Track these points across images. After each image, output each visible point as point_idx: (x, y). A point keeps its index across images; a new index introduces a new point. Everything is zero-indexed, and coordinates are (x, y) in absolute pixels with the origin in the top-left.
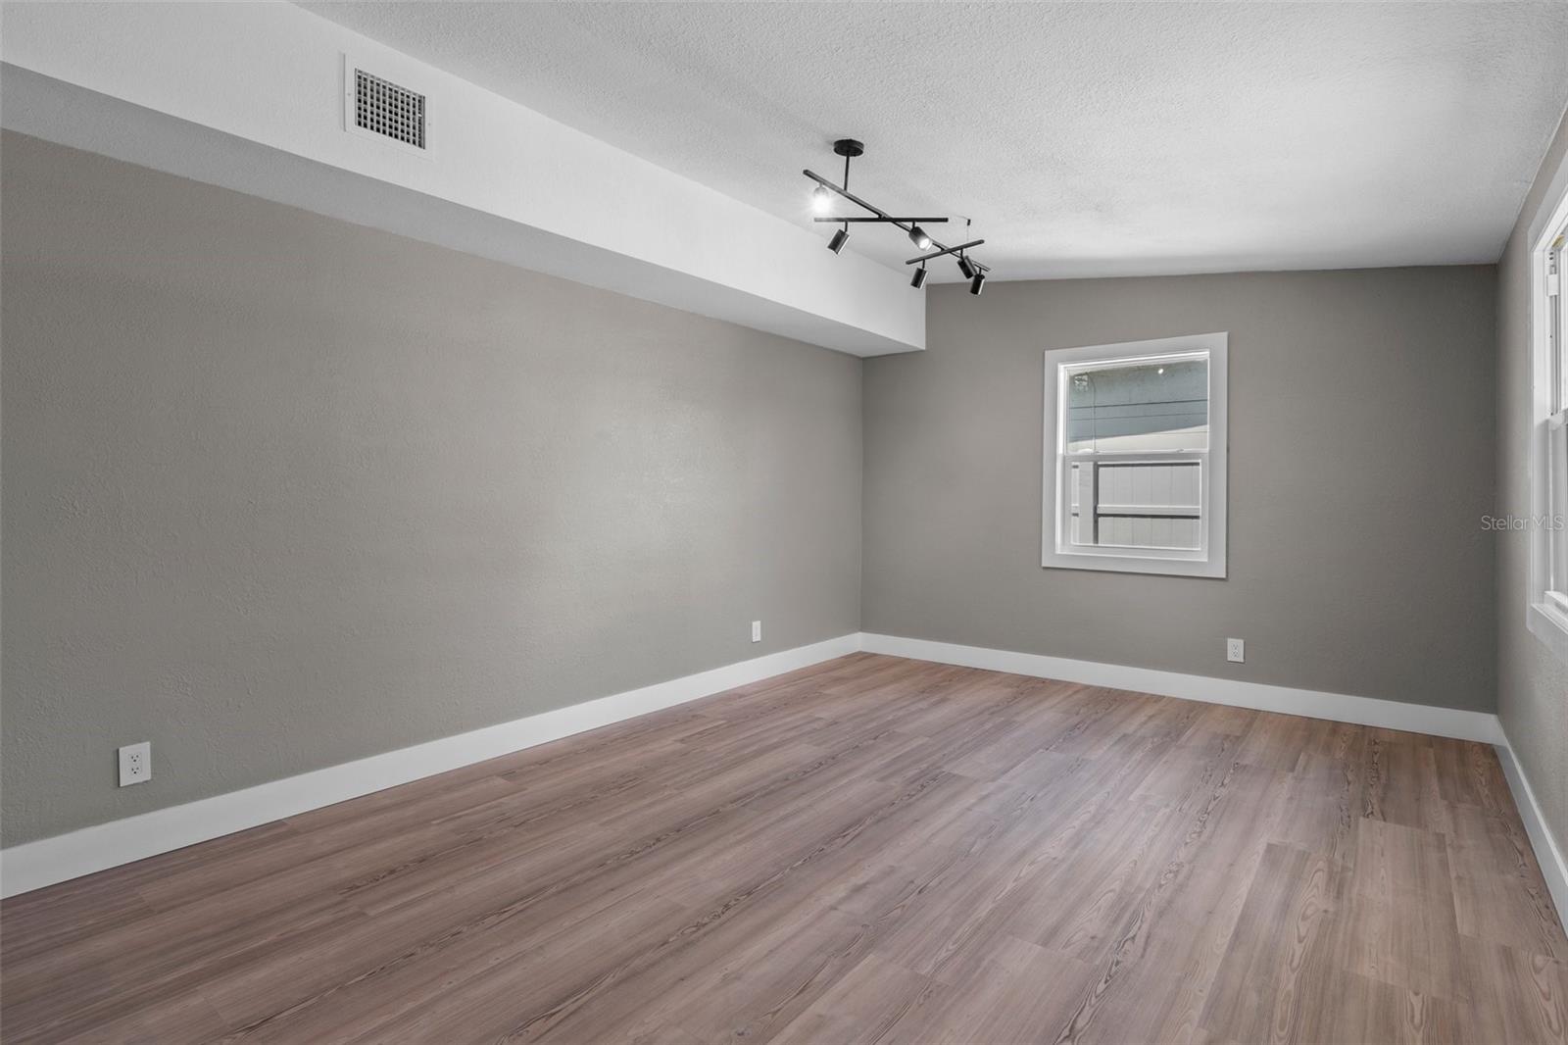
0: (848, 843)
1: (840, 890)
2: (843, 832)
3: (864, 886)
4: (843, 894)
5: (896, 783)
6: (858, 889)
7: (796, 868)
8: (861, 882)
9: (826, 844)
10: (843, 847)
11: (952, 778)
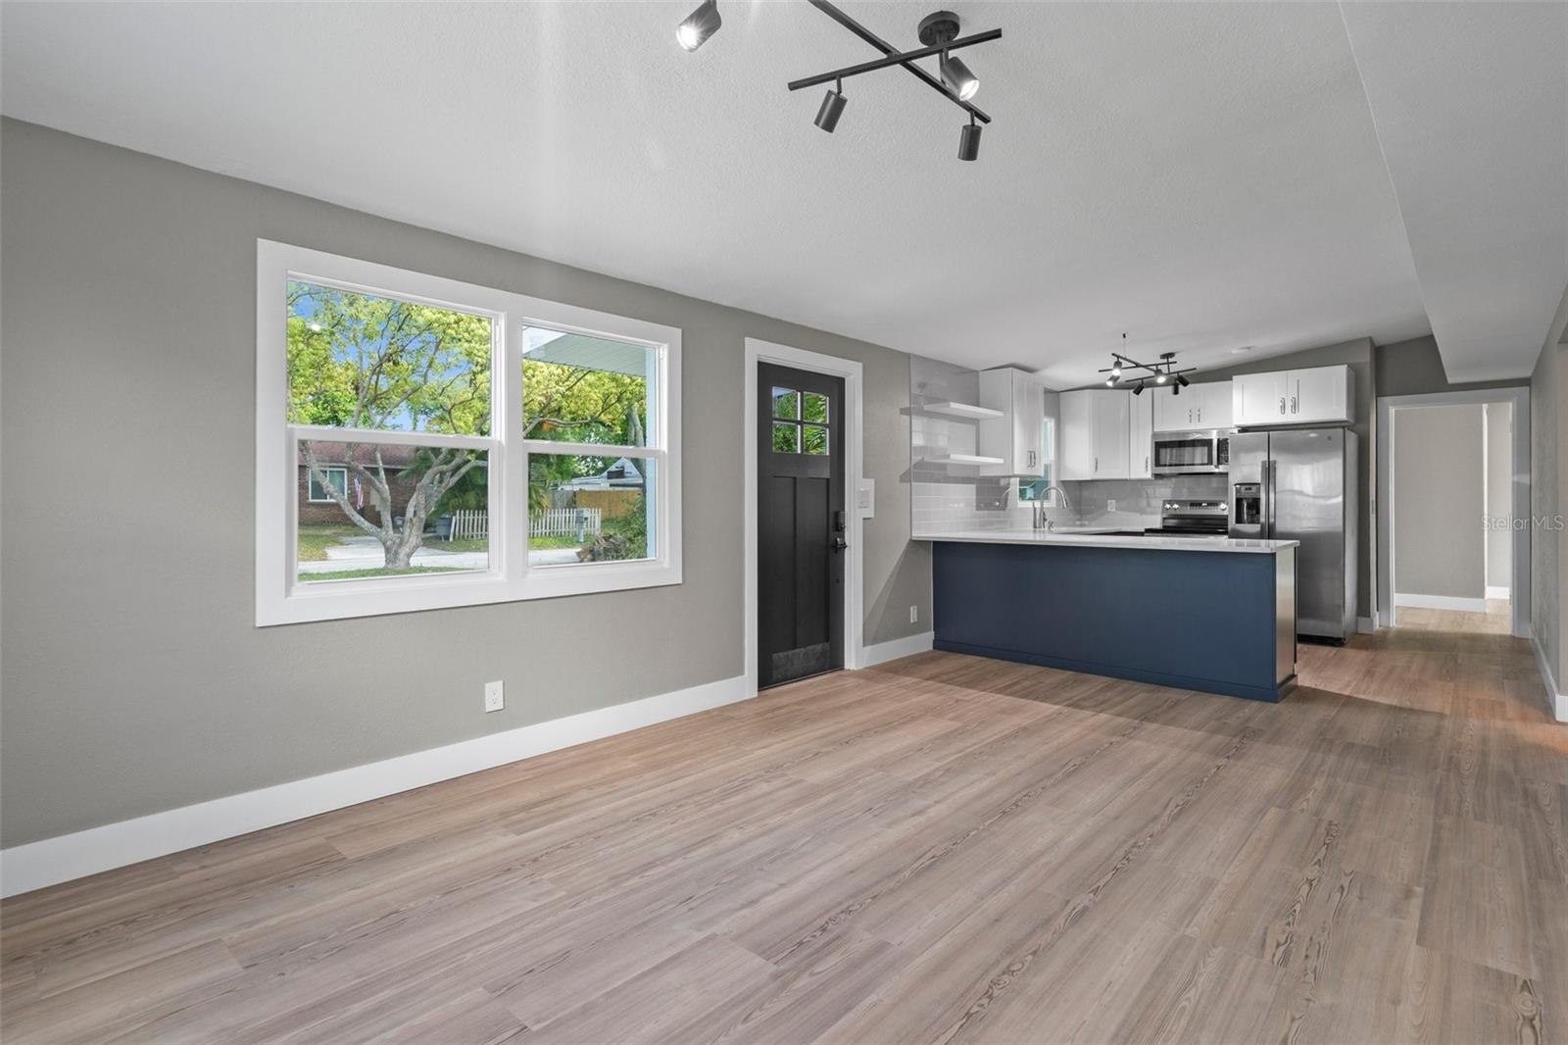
0: (930, 850)
1: (932, 813)
2: (936, 862)
3: (914, 815)
4: (929, 810)
5: (862, 939)
6: (919, 812)
7: (974, 830)
8: (917, 817)
9: (952, 849)
10: (933, 847)
11: (764, 950)
